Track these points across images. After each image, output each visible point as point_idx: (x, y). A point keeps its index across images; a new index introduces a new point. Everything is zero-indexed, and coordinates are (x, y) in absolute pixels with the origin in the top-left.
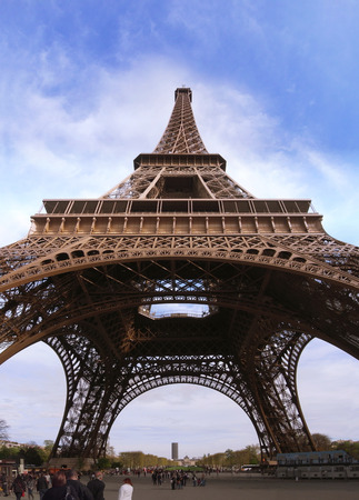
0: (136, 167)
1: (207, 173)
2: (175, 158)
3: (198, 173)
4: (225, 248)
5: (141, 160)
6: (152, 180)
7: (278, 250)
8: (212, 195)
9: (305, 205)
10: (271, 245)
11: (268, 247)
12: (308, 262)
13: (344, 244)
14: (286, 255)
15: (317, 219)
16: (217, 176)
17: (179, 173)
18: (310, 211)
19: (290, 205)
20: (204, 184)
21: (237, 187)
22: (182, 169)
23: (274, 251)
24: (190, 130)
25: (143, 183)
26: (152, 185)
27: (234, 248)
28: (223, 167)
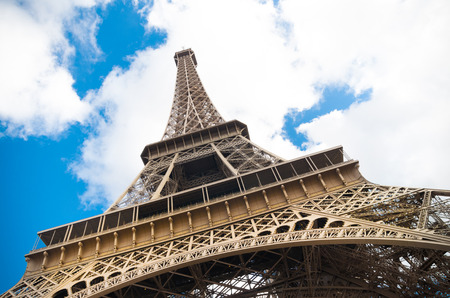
0: (145, 162)
1: (227, 145)
2: (187, 139)
3: (216, 149)
4: (252, 234)
5: (149, 152)
6: (164, 173)
7: (312, 219)
8: (235, 171)
9: (336, 154)
10: (303, 215)
11: (301, 218)
12: (346, 224)
13: (387, 188)
14: (320, 223)
15: (353, 167)
16: (238, 146)
17: (196, 155)
18: (345, 160)
19: (320, 159)
20: (225, 160)
21: (263, 152)
22: (197, 149)
23: (307, 222)
24: (201, 99)
25: (154, 180)
26: (166, 178)
27: (261, 231)
28: (246, 133)
